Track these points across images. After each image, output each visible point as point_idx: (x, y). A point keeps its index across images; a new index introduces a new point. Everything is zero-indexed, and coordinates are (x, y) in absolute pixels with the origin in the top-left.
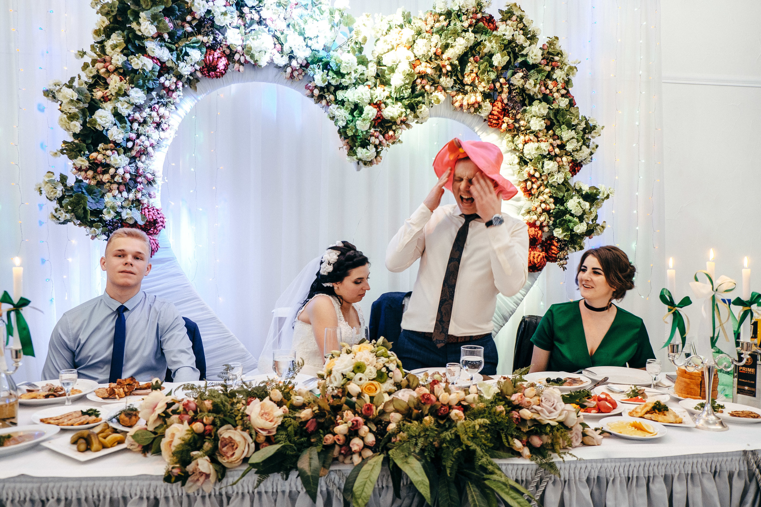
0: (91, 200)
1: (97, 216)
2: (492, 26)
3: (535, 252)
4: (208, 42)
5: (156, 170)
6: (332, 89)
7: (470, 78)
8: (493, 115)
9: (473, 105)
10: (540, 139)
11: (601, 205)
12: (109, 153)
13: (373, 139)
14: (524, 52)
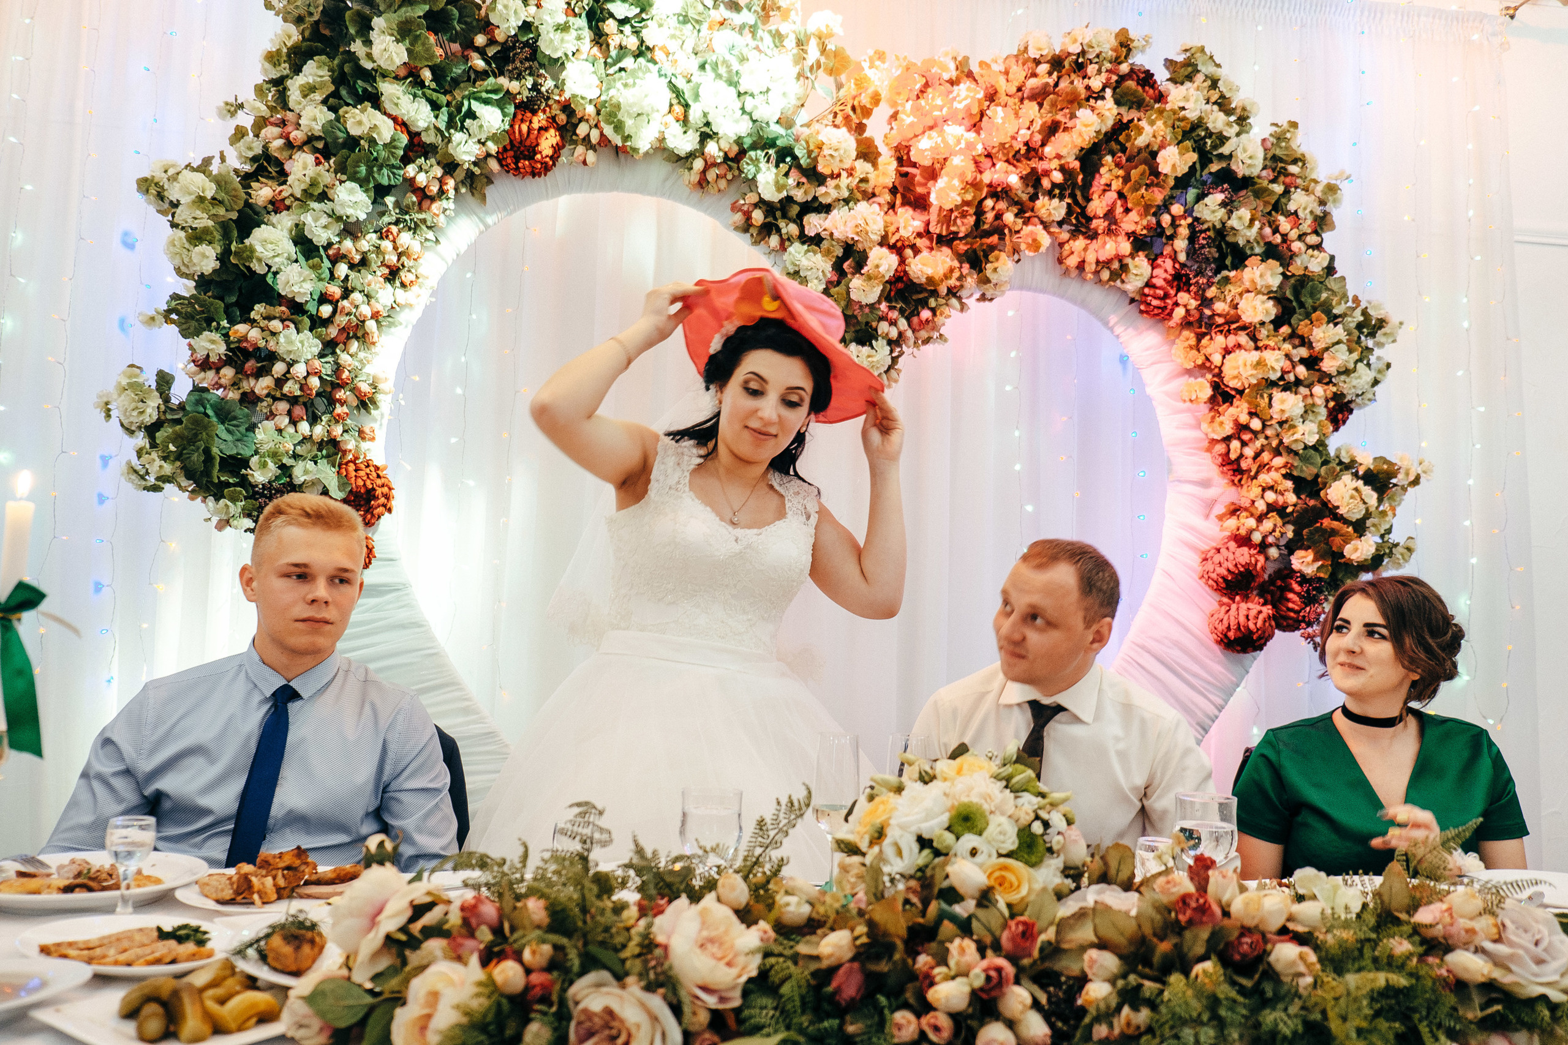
0: (224, 435)
1: (235, 473)
2: (1151, 91)
3: (1250, 605)
4: (519, 93)
5: (381, 375)
6: (795, 210)
7: (1104, 203)
8: (1154, 287)
9: (1107, 264)
10: (1260, 344)
11: (1401, 500)
12: (276, 325)
13: (883, 327)
14: (1225, 150)
